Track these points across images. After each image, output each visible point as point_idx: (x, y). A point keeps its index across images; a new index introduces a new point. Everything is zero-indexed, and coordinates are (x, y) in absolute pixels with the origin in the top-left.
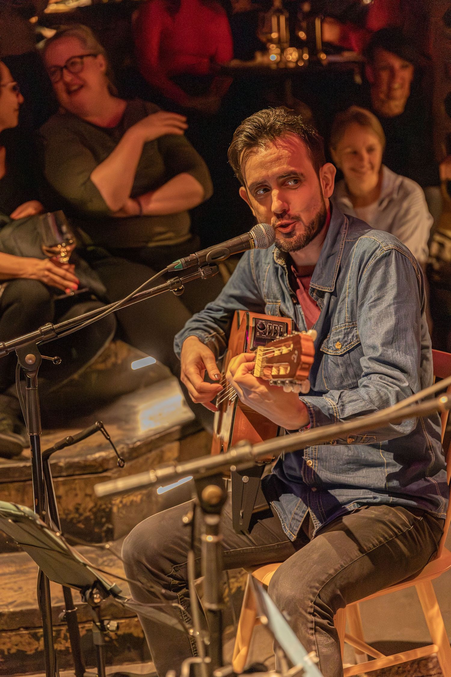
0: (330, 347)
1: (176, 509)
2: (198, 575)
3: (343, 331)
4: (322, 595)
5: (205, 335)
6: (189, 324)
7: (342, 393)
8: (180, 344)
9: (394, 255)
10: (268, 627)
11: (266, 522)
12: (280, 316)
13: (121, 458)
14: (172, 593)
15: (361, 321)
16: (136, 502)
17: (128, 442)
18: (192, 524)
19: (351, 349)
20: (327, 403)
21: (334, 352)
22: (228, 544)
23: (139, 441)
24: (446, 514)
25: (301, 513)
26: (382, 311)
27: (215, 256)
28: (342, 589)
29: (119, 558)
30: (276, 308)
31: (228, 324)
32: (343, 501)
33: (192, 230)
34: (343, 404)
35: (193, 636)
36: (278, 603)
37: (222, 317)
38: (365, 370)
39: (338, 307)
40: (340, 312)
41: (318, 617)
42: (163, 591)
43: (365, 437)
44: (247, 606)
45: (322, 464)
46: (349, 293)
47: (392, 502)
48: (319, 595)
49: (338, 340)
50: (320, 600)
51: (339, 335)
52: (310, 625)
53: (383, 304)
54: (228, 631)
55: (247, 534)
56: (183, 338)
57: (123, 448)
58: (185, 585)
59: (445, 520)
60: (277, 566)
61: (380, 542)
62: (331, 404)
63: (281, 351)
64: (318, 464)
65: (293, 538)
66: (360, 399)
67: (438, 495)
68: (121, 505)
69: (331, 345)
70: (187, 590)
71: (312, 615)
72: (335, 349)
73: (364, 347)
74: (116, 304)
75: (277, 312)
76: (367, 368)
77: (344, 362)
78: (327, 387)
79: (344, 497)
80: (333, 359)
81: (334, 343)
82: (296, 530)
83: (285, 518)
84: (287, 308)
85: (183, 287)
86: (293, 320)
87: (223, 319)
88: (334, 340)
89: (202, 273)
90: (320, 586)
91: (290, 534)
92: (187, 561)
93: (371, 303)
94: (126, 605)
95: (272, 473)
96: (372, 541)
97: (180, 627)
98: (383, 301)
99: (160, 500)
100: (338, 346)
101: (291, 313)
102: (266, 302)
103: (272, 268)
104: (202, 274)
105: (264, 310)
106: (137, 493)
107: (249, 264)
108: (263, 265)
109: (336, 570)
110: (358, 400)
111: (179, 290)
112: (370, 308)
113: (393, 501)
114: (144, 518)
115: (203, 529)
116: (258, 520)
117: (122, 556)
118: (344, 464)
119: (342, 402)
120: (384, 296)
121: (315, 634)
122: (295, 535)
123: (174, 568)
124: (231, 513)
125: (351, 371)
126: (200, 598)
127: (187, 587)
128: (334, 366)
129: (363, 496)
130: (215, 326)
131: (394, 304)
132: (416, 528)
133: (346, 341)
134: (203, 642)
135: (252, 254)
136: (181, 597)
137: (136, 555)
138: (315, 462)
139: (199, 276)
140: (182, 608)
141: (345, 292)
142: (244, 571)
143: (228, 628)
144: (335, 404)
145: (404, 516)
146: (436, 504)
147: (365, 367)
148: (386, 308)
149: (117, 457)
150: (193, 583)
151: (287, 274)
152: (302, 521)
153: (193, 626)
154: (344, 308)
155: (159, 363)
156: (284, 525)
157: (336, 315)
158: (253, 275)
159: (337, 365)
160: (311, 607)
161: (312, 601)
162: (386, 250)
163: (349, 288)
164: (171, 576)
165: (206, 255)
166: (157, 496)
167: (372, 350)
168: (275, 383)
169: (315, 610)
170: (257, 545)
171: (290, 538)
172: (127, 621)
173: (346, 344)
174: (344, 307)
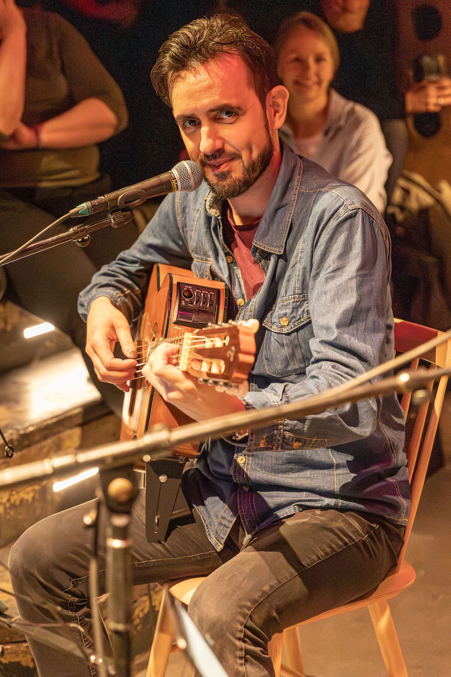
0: (275, 322)
1: (76, 509)
2: (102, 590)
3: (291, 304)
4: (255, 617)
5: (117, 294)
6: (97, 279)
7: (285, 386)
8: (85, 304)
9: (361, 216)
10: (187, 653)
11: (188, 529)
12: (211, 279)
13: (10, 445)
14: (70, 613)
15: (313, 295)
16: (27, 500)
17: (18, 427)
18: (95, 525)
19: (300, 327)
20: (269, 399)
21: (279, 329)
22: (140, 554)
23: (32, 426)
24: (407, 520)
25: (230, 517)
26: (340, 285)
27: (129, 199)
28: (279, 611)
29: (6, 568)
30: (206, 267)
31: (145, 280)
32: (282, 503)
33: (101, 169)
34: (287, 400)
35: (95, 665)
36: (201, 626)
37: (138, 271)
38: (315, 355)
39: (287, 274)
40: (288, 281)
41: (249, 643)
42: (59, 608)
43: (315, 440)
44: (162, 630)
45: (257, 462)
46: (301, 258)
47: (341, 506)
48: (251, 617)
49: (285, 315)
50: (252, 623)
51: (286, 309)
52: (239, 653)
53: (344, 276)
54: (138, 660)
55: (163, 542)
56: (90, 296)
57: (11, 434)
58: (85, 603)
59: (405, 527)
60: (199, 581)
61: (326, 554)
62: (273, 400)
63: (213, 343)
64: (252, 462)
65: (220, 547)
66: (308, 394)
67: (397, 495)
68: (8, 505)
69: (275, 320)
70: (89, 610)
71: (241, 641)
72: (280, 326)
73: (316, 327)
74: (6, 257)
75: (207, 273)
76: (318, 352)
77: (291, 342)
78: (269, 370)
79: (282, 498)
80: (277, 337)
81: (279, 318)
82: (223, 538)
83: (210, 522)
84: (220, 268)
85: (88, 237)
86: (226, 285)
87: (140, 273)
88: (279, 314)
89: (112, 220)
90: (252, 606)
91: (216, 543)
92: (88, 574)
93: (328, 273)
94: (14, 625)
95: (195, 467)
96: (317, 552)
97: (78, 653)
98: (343, 273)
99: (57, 499)
100: (284, 322)
101: (225, 275)
102: (193, 257)
103: (203, 217)
104: (113, 222)
105: (190, 266)
106: (29, 489)
107: (174, 208)
108: (191, 211)
109: (272, 587)
110: (306, 395)
111: (84, 241)
112: (327, 280)
113: (344, 505)
114: (37, 520)
115: (109, 531)
116: (178, 526)
117: (9, 565)
118: (284, 464)
119: (287, 397)
120: (344, 267)
121: (245, 664)
122: (221, 544)
123: (73, 583)
124: (145, 516)
125: (299, 354)
126: (104, 620)
127: (89, 606)
128: (279, 346)
129: (307, 498)
130: (129, 282)
131: (356, 277)
132: (370, 536)
133: (294, 317)
134: (107, 672)
135: (178, 196)
136: (81, 618)
137: (26, 567)
138: (248, 459)
139: (109, 224)
140: (82, 630)
141: (296, 257)
142: (159, 587)
143: (137, 657)
144: (278, 399)
145: (356, 523)
146: (395, 508)
147: (315, 351)
148: (347, 282)
149: (5, 445)
150: (96, 600)
151: (221, 228)
152: (231, 527)
153: (95, 652)
154: (294, 276)
155: (58, 331)
156: (208, 531)
157: (284, 284)
158: (178, 222)
159: (282, 345)
160: (241, 631)
161: (242, 624)
162: (351, 209)
163: (301, 252)
164: (70, 592)
165: (118, 198)
166: (53, 494)
167: (325, 332)
168: (206, 381)
169: (246, 636)
170: (175, 555)
171: (215, 548)
172: (14, 646)
173: (294, 320)
174: (295, 274)
